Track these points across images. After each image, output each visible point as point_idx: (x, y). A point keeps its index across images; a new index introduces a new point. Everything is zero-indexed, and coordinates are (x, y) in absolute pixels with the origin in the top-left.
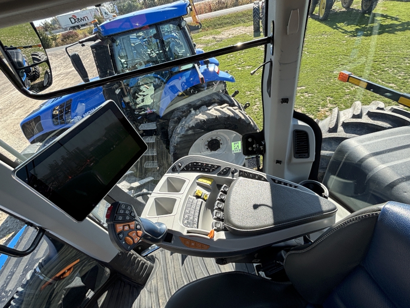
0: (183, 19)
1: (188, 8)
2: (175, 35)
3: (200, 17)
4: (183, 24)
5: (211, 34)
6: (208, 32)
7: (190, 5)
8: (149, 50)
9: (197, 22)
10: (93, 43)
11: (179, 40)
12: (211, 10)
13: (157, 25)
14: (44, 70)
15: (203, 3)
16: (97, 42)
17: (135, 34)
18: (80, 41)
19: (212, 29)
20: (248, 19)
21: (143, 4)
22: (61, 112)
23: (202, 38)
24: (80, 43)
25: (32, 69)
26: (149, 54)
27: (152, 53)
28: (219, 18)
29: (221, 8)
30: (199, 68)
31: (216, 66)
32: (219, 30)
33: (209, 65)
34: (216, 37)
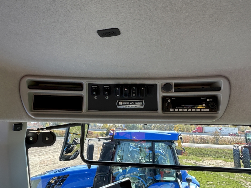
0: (174, 142)
1: (179, 136)
2: (162, 152)
3: (184, 145)
4: (173, 146)
5: (193, 159)
6: (191, 157)
7: (181, 135)
8: (141, 157)
9: (181, 148)
10: (105, 141)
11: (164, 156)
12: (194, 142)
13: (153, 142)
14: (77, 149)
15: (188, 136)
16: (108, 141)
17: (134, 143)
18: (99, 138)
19: (194, 156)
20: (228, 156)
21: (143, 127)
22: (55, 182)
23: (184, 160)
24: (99, 139)
25: (72, 146)
26: (140, 160)
27: (142, 160)
28: (201, 149)
29: (204, 143)
30: (181, 183)
31: (197, 187)
32: (200, 158)
33: (191, 183)
34: (197, 162)
